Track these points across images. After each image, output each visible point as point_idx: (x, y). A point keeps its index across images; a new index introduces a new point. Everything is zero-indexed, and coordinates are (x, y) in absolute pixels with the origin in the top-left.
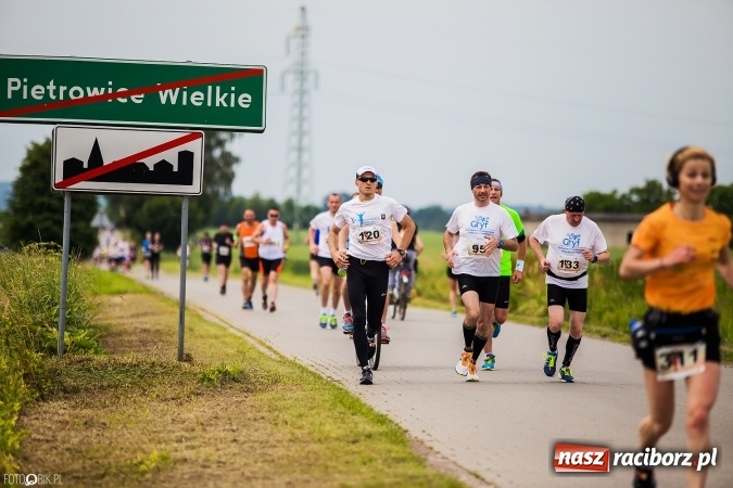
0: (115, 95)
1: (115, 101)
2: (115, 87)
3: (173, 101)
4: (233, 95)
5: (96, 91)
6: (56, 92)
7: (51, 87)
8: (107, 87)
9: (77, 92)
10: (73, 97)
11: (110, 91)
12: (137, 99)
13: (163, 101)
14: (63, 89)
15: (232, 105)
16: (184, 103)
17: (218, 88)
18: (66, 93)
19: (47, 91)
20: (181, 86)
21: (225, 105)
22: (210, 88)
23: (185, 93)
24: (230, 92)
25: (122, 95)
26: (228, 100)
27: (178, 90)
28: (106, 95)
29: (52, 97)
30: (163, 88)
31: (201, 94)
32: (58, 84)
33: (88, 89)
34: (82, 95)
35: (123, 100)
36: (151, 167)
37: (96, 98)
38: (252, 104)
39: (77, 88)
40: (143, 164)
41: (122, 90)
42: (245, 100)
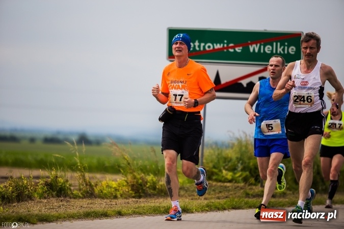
0: (228, 48)
1: (228, 51)
2: (228, 44)
3: (257, 50)
4: (286, 48)
5: (218, 46)
6: (199, 46)
7: (197, 44)
8: (224, 43)
9: (209, 46)
10: (207, 49)
11: (225, 45)
12: (238, 50)
13: (251, 50)
14: (202, 44)
15: (286, 52)
16: (262, 51)
17: (279, 44)
18: (204, 47)
19: (195, 46)
20: (260, 42)
21: (282, 52)
22: (275, 44)
23: (262, 47)
24: (284, 46)
25: (232, 47)
26: (283, 50)
27: (258, 45)
28: (224, 48)
29: (197, 49)
30: (251, 44)
31: (270, 47)
32: (200, 42)
33: (215, 45)
34: (212, 48)
35: (231, 50)
36: (245, 85)
37: (219, 49)
38: (295, 52)
39: (209, 44)
40: (241, 84)
41: (231, 45)
42: (292, 50)
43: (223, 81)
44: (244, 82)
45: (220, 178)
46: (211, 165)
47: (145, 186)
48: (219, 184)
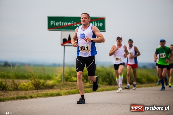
0: (74, 24)
2: (74, 22)
4: (98, 24)
5: (69, 24)
6: (61, 24)
7: (60, 23)
8: (72, 22)
9: (66, 24)
10: (65, 25)
11: (73, 23)
12: (78, 25)
14: (63, 23)
15: (98, 26)
17: (95, 22)
18: (63, 24)
19: (59, 24)
22: (94, 22)
25: (75, 24)
26: (97, 25)
28: (72, 24)
29: (60, 25)
33: (68, 23)
34: (67, 24)
35: (75, 25)
38: (103, 25)
41: (75, 23)
42: (101, 25)
45: (71, 80)
46: (67, 75)
47: (40, 84)
48: (71, 83)
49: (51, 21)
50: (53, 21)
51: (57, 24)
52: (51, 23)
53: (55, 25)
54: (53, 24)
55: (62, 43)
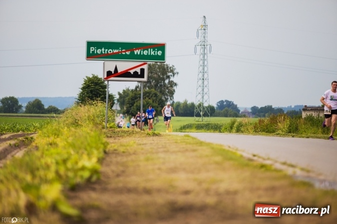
0: (122, 52)
1: (121, 54)
2: (122, 50)
3: (139, 53)
4: (156, 52)
5: (116, 51)
6: (105, 51)
7: (103, 50)
8: (119, 49)
9: (110, 51)
10: (109, 53)
11: (120, 51)
12: (128, 53)
13: (136, 53)
14: (106, 50)
15: (156, 54)
16: (142, 54)
17: (152, 50)
18: (107, 51)
20: (141, 49)
22: (149, 49)
23: (142, 51)
24: (155, 51)
25: (124, 52)
26: (155, 53)
28: (119, 52)
29: (103, 53)
30: (136, 50)
31: (147, 51)
32: (105, 49)
33: (114, 50)
34: (112, 52)
35: (124, 53)
36: (132, 73)
37: (116, 53)
38: (162, 54)
39: (110, 50)
40: (130, 72)
41: (124, 50)
42: (160, 53)
43: (119, 71)
44: (132, 72)
49: (91, 48)
50: (93, 48)
51: (99, 51)
52: (91, 50)
53: (95, 53)
54: (93, 52)
55: (106, 76)
